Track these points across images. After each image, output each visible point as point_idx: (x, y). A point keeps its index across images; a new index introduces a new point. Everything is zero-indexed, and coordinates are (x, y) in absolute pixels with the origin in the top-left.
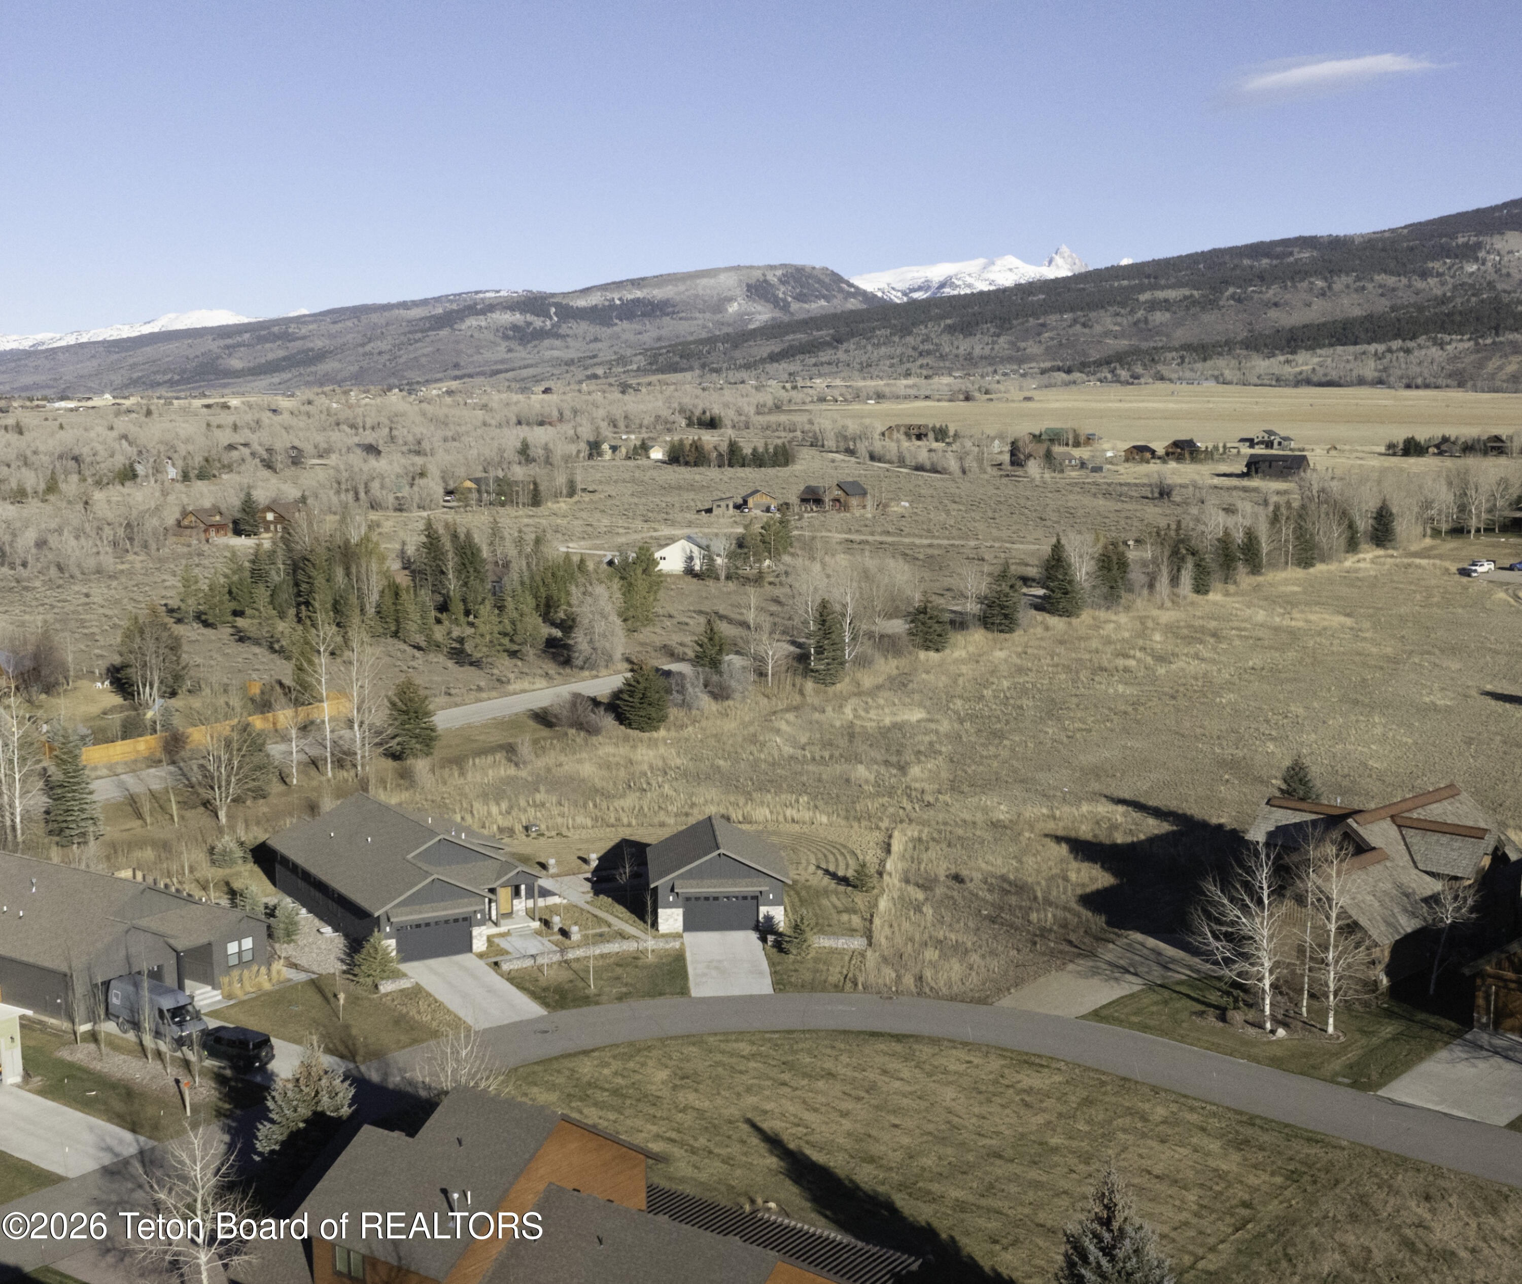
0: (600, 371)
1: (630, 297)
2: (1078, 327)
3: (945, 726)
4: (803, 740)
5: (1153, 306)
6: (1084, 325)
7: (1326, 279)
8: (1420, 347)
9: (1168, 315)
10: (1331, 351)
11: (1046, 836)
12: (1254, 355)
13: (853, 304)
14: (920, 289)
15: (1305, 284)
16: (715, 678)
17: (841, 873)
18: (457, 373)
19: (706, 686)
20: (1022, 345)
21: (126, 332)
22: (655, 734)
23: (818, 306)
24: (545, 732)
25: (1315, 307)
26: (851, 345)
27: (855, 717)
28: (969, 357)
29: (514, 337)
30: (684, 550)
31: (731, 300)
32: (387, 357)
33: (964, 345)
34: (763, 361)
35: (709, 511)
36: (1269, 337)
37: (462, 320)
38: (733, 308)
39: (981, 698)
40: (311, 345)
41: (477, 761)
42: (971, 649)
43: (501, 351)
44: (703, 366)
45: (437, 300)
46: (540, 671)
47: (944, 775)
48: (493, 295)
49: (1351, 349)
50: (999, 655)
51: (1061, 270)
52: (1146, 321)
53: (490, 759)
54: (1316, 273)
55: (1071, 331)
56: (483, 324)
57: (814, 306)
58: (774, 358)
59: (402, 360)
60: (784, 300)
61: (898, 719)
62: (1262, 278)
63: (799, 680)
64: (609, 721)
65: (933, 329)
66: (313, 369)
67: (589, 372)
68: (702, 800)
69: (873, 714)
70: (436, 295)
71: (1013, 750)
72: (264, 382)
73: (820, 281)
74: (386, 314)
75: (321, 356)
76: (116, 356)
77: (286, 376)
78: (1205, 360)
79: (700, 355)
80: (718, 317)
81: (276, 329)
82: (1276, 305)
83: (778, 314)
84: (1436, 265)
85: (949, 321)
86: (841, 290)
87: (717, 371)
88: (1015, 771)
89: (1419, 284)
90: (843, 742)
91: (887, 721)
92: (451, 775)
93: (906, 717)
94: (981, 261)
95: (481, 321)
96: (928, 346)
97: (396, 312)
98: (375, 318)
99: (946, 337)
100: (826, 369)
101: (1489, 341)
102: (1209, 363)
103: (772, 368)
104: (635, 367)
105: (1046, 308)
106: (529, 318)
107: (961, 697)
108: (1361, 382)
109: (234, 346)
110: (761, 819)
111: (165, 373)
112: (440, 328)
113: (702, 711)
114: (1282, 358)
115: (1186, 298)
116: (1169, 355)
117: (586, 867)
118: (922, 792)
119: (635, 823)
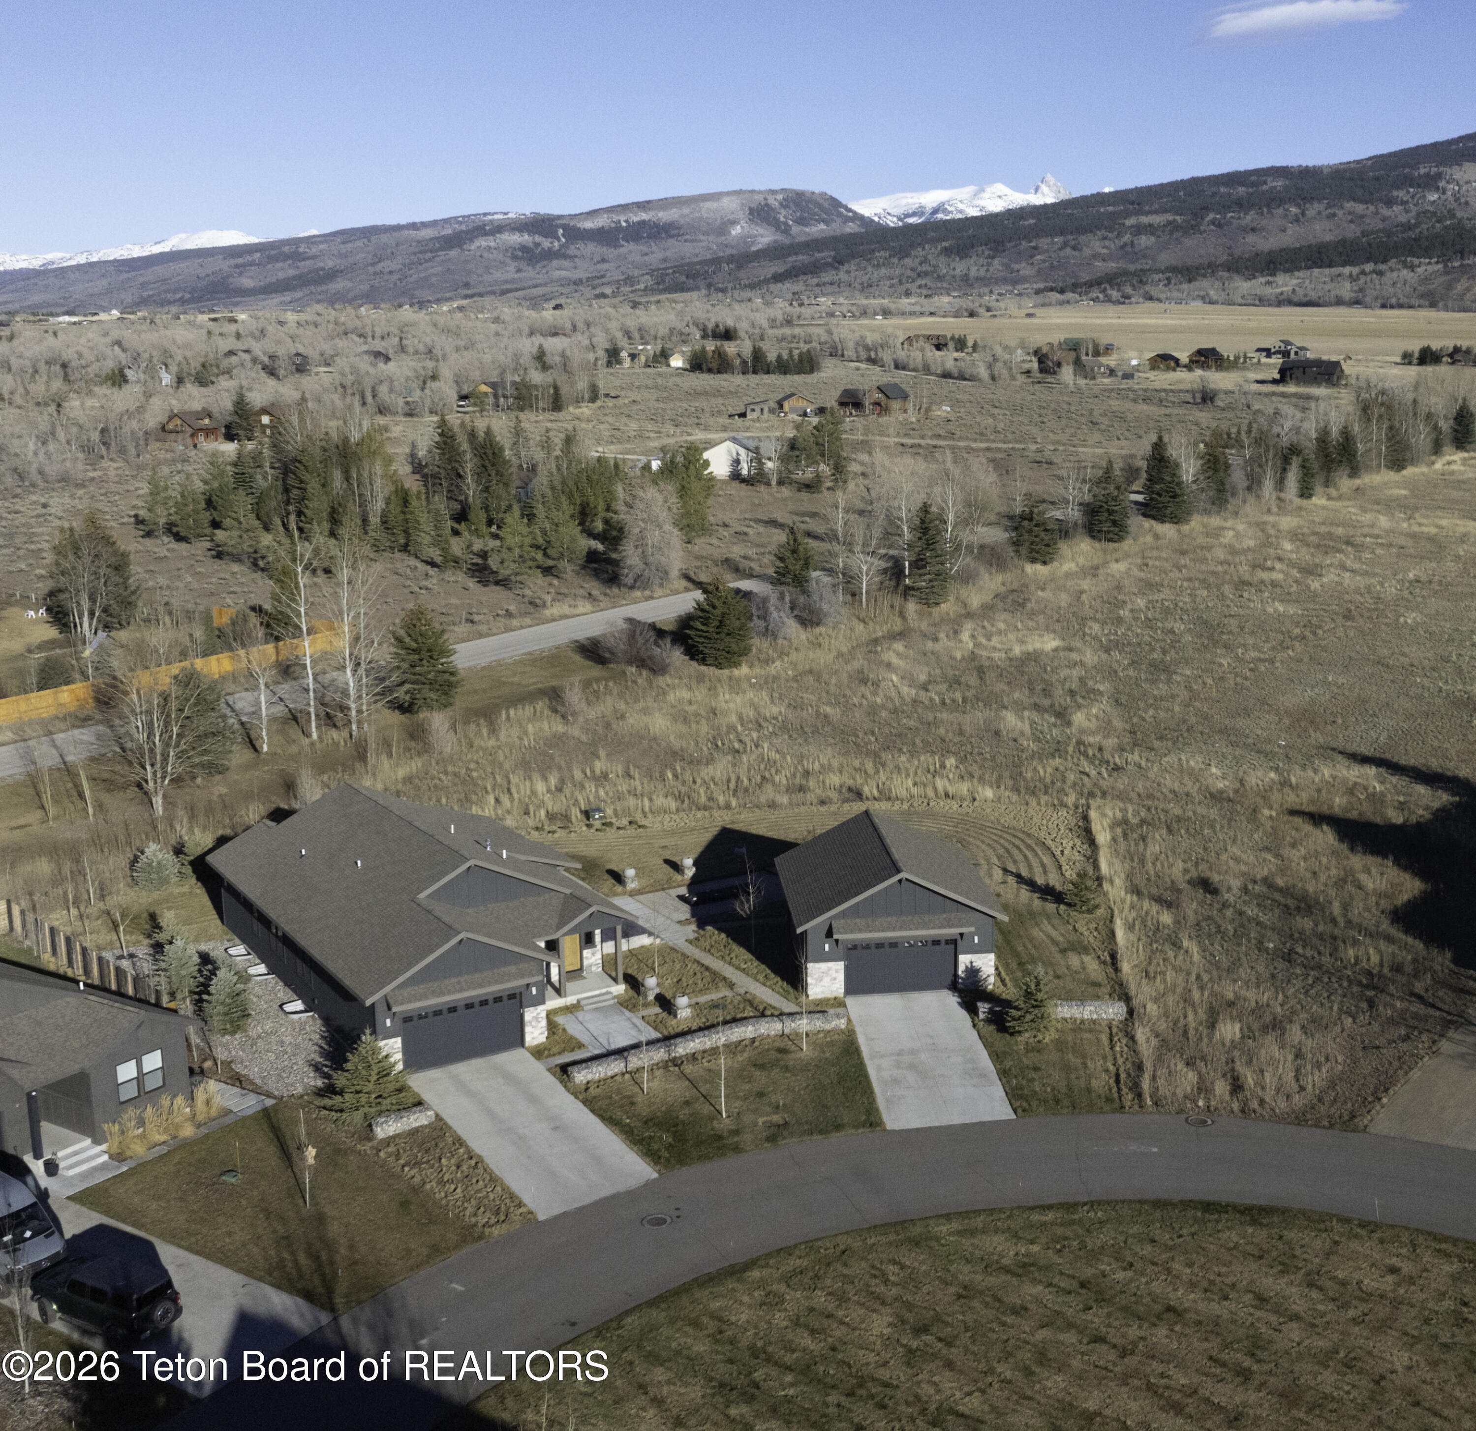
0: (608, 291)
1: (636, 219)
2: (1068, 250)
3: (1090, 657)
4: (923, 678)
5: (1139, 230)
6: (1074, 248)
7: (1299, 206)
8: (1392, 270)
9: (1153, 239)
10: (1308, 272)
11: (1293, 812)
12: (1236, 277)
13: (851, 228)
14: (914, 214)
15: (1280, 211)
17: (1040, 881)
18: (467, 292)
19: (793, 610)
20: (1016, 267)
21: (137, 252)
22: (736, 672)
23: (818, 229)
24: (596, 671)
25: (1289, 232)
26: (852, 266)
27: (977, 645)
28: (965, 278)
29: (522, 258)
30: (729, 452)
31: (734, 223)
32: (396, 276)
33: (960, 267)
34: (766, 281)
35: (743, 415)
36: (1248, 260)
37: (471, 240)
38: (736, 231)
39: (1120, 620)
40: (322, 265)
41: (512, 712)
42: (1081, 561)
43: (510, 272)
44: (709, 286)
45: (446, 221)
46: (582, 592)
47: (1118, 724)
48: (501, 217)
49: (1327, 271)
50: (1118, 567)
51: (1046, 197)
52: (1132, 244)
53: (529, 710)
54: (1291, 200)
55: (1062, 254)
56: (492, 244)
57: (814, 229)
58: (778, 278)
59: (412, 279)
60: (786, 224)
61: (1030, 648)
62: (1240, 205)
63: (896, 600)
64: (677, 656)
65: (930, 251)
66: (324, 288)
67: (597, 292)
68: (817, 765)
69: (995, 641)
70: (446, 216)
71: (1190, 689)
72: (276, 299)
73: (820, 206)
74: (396, 234)
75: (332, 275)
76: (125, 276)
77: (297, 294)
78: (1190, 281)
79: (706, 274)
80: (722, 239)
81: (286, 249)
82: (1253, 230)
83: (780, 237)
84: (1401, 194)
85: (945, 244)
86: (840, 215)
87: (723, 291)
88: (1206, 717)
89: (1385, 211)
90: (972, 679)
91: (1017, 650)
92: (478, 733)
93: (1038, 646)
94: (972, 188)
95: (490, 242)
96: (925, 268)
97: (406, 232)
98: (384, 238)
99: (943, 259)
100: (829, 289)
101: (1456, 264)
102: (1195, 284)
103: (775, 287)
104: (642, 286)
105: (1038, 232)
106: (538, 239)
107: (1096, 620)
108: (1339, 302)
109: (243, 266)
110: (903, 793)
111: (175, 291)
112: (451, 248)
113: (790, 640)
114: (1263, 280)
115: (1169, 223)
116: (1156, 277)
117: (679, 877)
118: (1100, 749)
119: (734, 803)
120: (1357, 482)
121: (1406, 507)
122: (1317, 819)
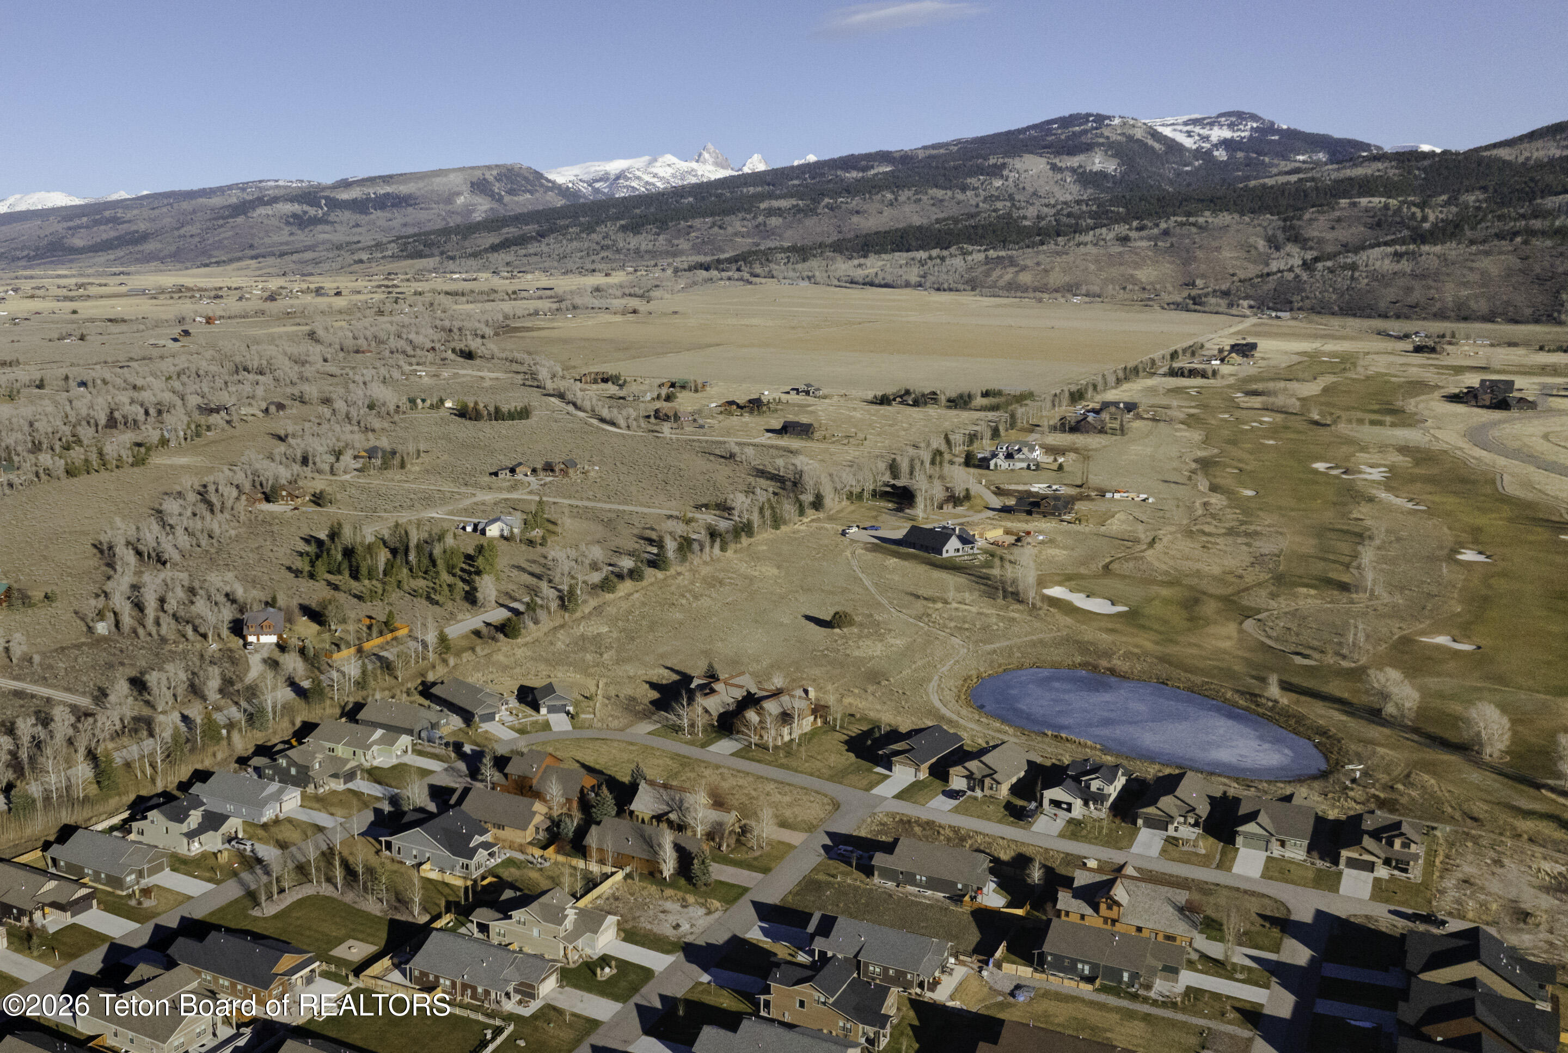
1: (382, 192)
2: (716, 229)
5: (771, 212)
6: (720, 227)
7: (893, 192)
8: (951, 255)
9: (781, 220)
10: (892, 256)
12: (839, 258)
13: (551, 197)
15: (879, 196)
18: (253, 253)
20: (676, 242)
25: (885, 214)
26: (554, 240)
29: (293, 224)
32: (197, 239)
33: (634, 241)
34: (487, 251)
36: (850, 240)
37: (254, 209)
38: (461, 200)
40: (134, 228)
43: (285, 235)
44: (441, 254)
49: (905, 256)
52: (765, 225)
54: (888, 188)
55: (712, 234)
56: (270, 212)
57: (523, 200)
58: (495, 249)
59: (210, 241)
60: (499, 194)
62: (849, 189)
65: (610, 228)
66: (139, 248)
67: (356, 257)
72: (102, 258)
75: (144, 237)
77: (120, 253)
78: (803, 261)
79: (438, 244)
80: (449, 207)
81: (106, 213)
82: (857, 212)
83: (496, 206)
84: (973, 181)
85: (623, 222)
87: (453, 259)
89: (960, 196)
95: (267, 210)
96: (609, 241)
97: (200, 199)
98: (183, 204)
99: (621, 235)
100: (534, 259)
101: (996, 254)
102: (806, 265)
103: (494, 258)
104: (390, 253)
105: (694, 212)
106: (306, 208)
108: (907, 285)
109: (74, 228)
111: (22, 249)
112: (236, 215)
114: (857, 261)
115: (794, 206)
116: (779, 256)
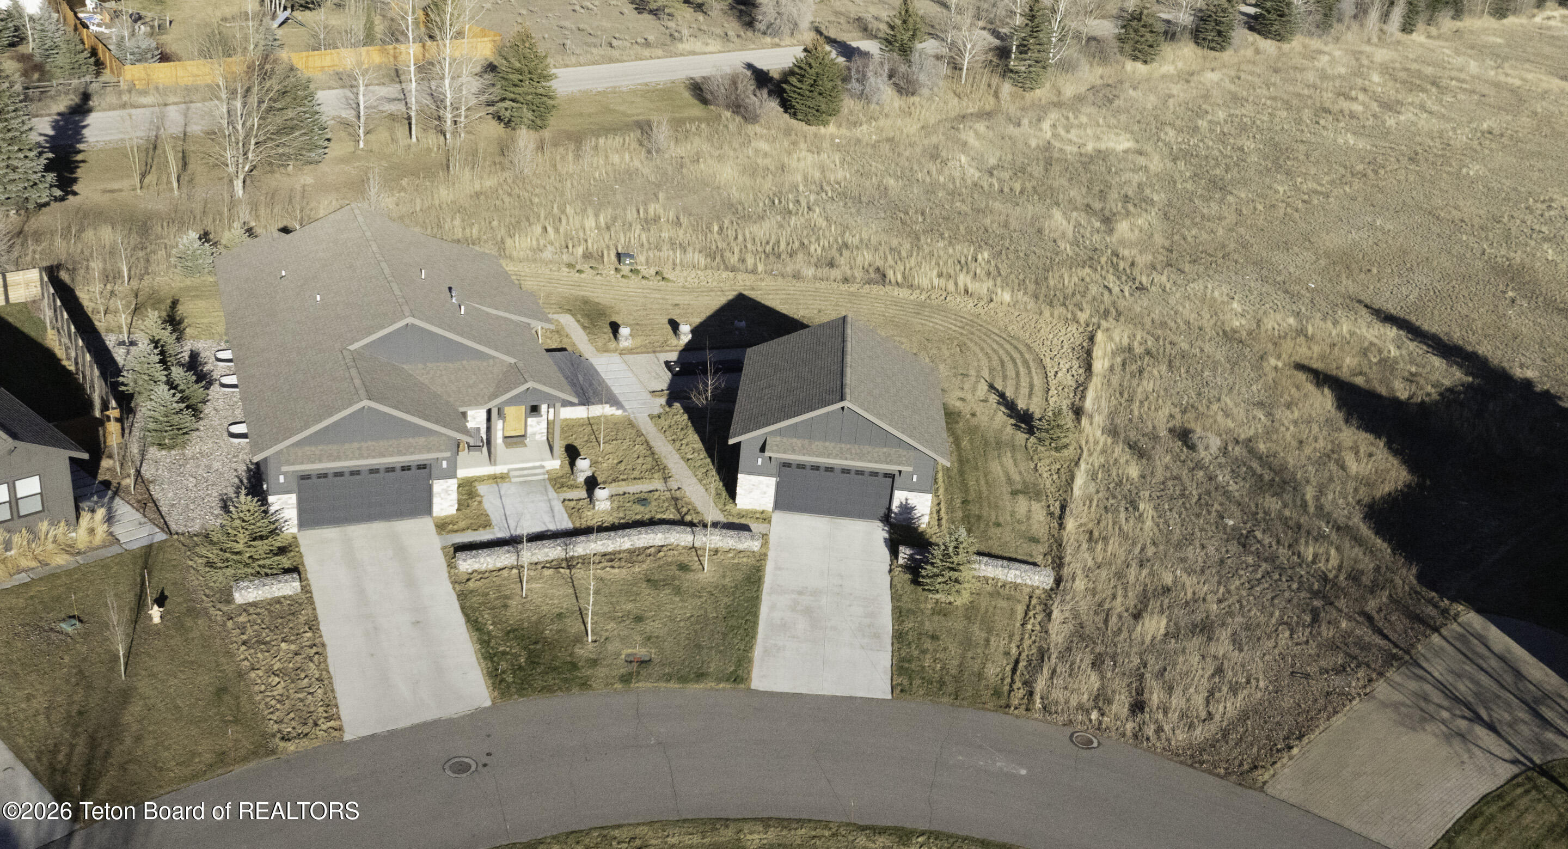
4: (992, 161)
11: (1300, 367)
16: (903, 68)
17: (1021, 405)
19: (890, 77)
22: (822, 130)
24: (697, 110)
27: (1054, 135)
41: (602, 140)
42: (1180, 65)
46: (719, 31)
47: (1159, 239)
50: (1211, 77)
53: (619, 139)
61: (1104, 142)
63: (995, 80)
64: (770, 107)
68: (856, 241)
69: (1073, 134)
71: (1239, 213)
88: (1245, 246)
90: (1037, 170)
91: (1090, 147)
92: (563, 156)
93: (1111, 145)
107: (1172, 125)
110: (925, 283)
113: (882, 106)
117: (674, 341)
118: (1133, 264)
119: (760, 268)
120: (1458, 24)
121: (1498, 56)
122: (1322, 378)
